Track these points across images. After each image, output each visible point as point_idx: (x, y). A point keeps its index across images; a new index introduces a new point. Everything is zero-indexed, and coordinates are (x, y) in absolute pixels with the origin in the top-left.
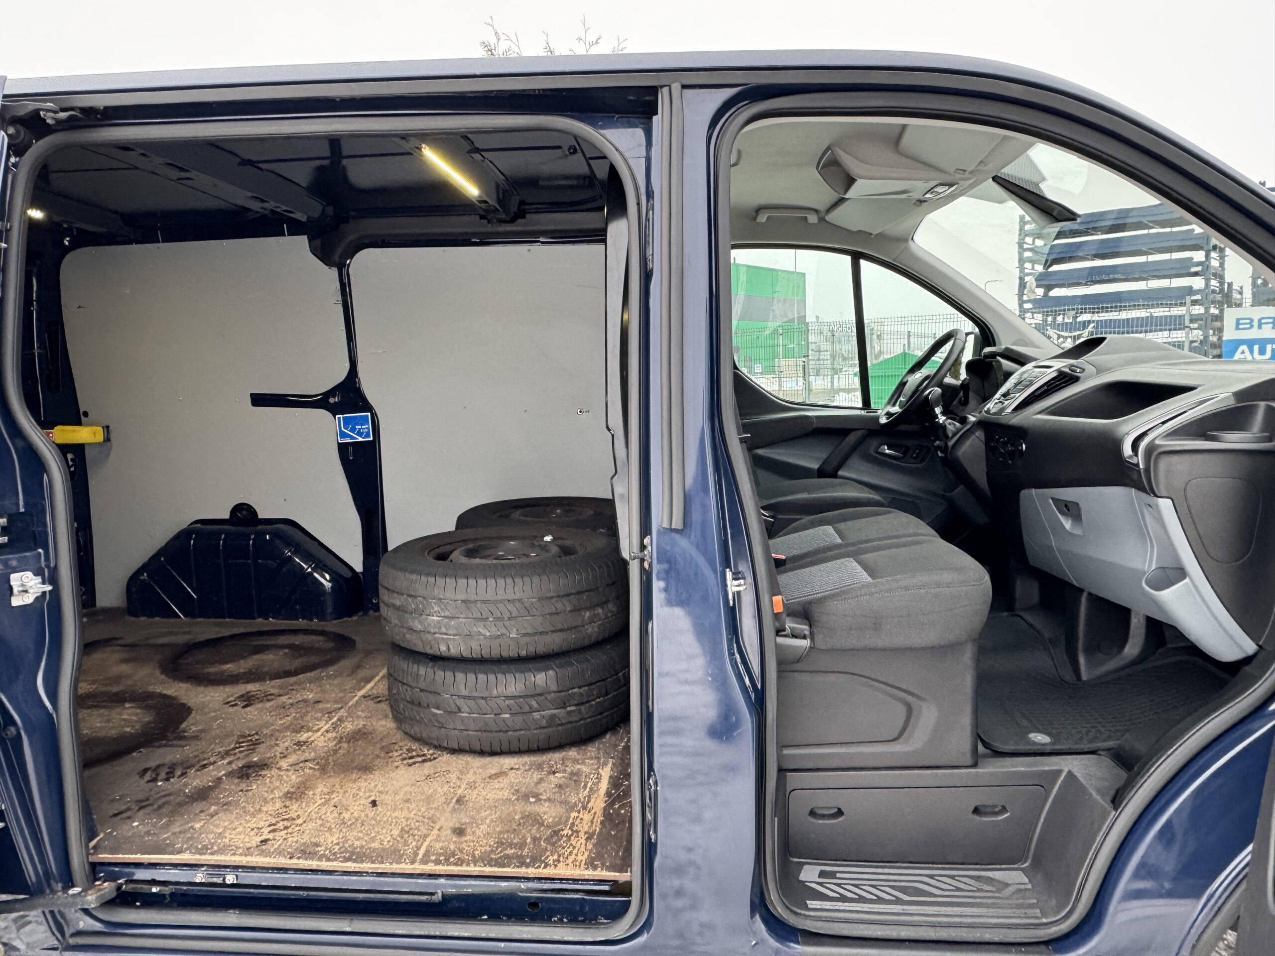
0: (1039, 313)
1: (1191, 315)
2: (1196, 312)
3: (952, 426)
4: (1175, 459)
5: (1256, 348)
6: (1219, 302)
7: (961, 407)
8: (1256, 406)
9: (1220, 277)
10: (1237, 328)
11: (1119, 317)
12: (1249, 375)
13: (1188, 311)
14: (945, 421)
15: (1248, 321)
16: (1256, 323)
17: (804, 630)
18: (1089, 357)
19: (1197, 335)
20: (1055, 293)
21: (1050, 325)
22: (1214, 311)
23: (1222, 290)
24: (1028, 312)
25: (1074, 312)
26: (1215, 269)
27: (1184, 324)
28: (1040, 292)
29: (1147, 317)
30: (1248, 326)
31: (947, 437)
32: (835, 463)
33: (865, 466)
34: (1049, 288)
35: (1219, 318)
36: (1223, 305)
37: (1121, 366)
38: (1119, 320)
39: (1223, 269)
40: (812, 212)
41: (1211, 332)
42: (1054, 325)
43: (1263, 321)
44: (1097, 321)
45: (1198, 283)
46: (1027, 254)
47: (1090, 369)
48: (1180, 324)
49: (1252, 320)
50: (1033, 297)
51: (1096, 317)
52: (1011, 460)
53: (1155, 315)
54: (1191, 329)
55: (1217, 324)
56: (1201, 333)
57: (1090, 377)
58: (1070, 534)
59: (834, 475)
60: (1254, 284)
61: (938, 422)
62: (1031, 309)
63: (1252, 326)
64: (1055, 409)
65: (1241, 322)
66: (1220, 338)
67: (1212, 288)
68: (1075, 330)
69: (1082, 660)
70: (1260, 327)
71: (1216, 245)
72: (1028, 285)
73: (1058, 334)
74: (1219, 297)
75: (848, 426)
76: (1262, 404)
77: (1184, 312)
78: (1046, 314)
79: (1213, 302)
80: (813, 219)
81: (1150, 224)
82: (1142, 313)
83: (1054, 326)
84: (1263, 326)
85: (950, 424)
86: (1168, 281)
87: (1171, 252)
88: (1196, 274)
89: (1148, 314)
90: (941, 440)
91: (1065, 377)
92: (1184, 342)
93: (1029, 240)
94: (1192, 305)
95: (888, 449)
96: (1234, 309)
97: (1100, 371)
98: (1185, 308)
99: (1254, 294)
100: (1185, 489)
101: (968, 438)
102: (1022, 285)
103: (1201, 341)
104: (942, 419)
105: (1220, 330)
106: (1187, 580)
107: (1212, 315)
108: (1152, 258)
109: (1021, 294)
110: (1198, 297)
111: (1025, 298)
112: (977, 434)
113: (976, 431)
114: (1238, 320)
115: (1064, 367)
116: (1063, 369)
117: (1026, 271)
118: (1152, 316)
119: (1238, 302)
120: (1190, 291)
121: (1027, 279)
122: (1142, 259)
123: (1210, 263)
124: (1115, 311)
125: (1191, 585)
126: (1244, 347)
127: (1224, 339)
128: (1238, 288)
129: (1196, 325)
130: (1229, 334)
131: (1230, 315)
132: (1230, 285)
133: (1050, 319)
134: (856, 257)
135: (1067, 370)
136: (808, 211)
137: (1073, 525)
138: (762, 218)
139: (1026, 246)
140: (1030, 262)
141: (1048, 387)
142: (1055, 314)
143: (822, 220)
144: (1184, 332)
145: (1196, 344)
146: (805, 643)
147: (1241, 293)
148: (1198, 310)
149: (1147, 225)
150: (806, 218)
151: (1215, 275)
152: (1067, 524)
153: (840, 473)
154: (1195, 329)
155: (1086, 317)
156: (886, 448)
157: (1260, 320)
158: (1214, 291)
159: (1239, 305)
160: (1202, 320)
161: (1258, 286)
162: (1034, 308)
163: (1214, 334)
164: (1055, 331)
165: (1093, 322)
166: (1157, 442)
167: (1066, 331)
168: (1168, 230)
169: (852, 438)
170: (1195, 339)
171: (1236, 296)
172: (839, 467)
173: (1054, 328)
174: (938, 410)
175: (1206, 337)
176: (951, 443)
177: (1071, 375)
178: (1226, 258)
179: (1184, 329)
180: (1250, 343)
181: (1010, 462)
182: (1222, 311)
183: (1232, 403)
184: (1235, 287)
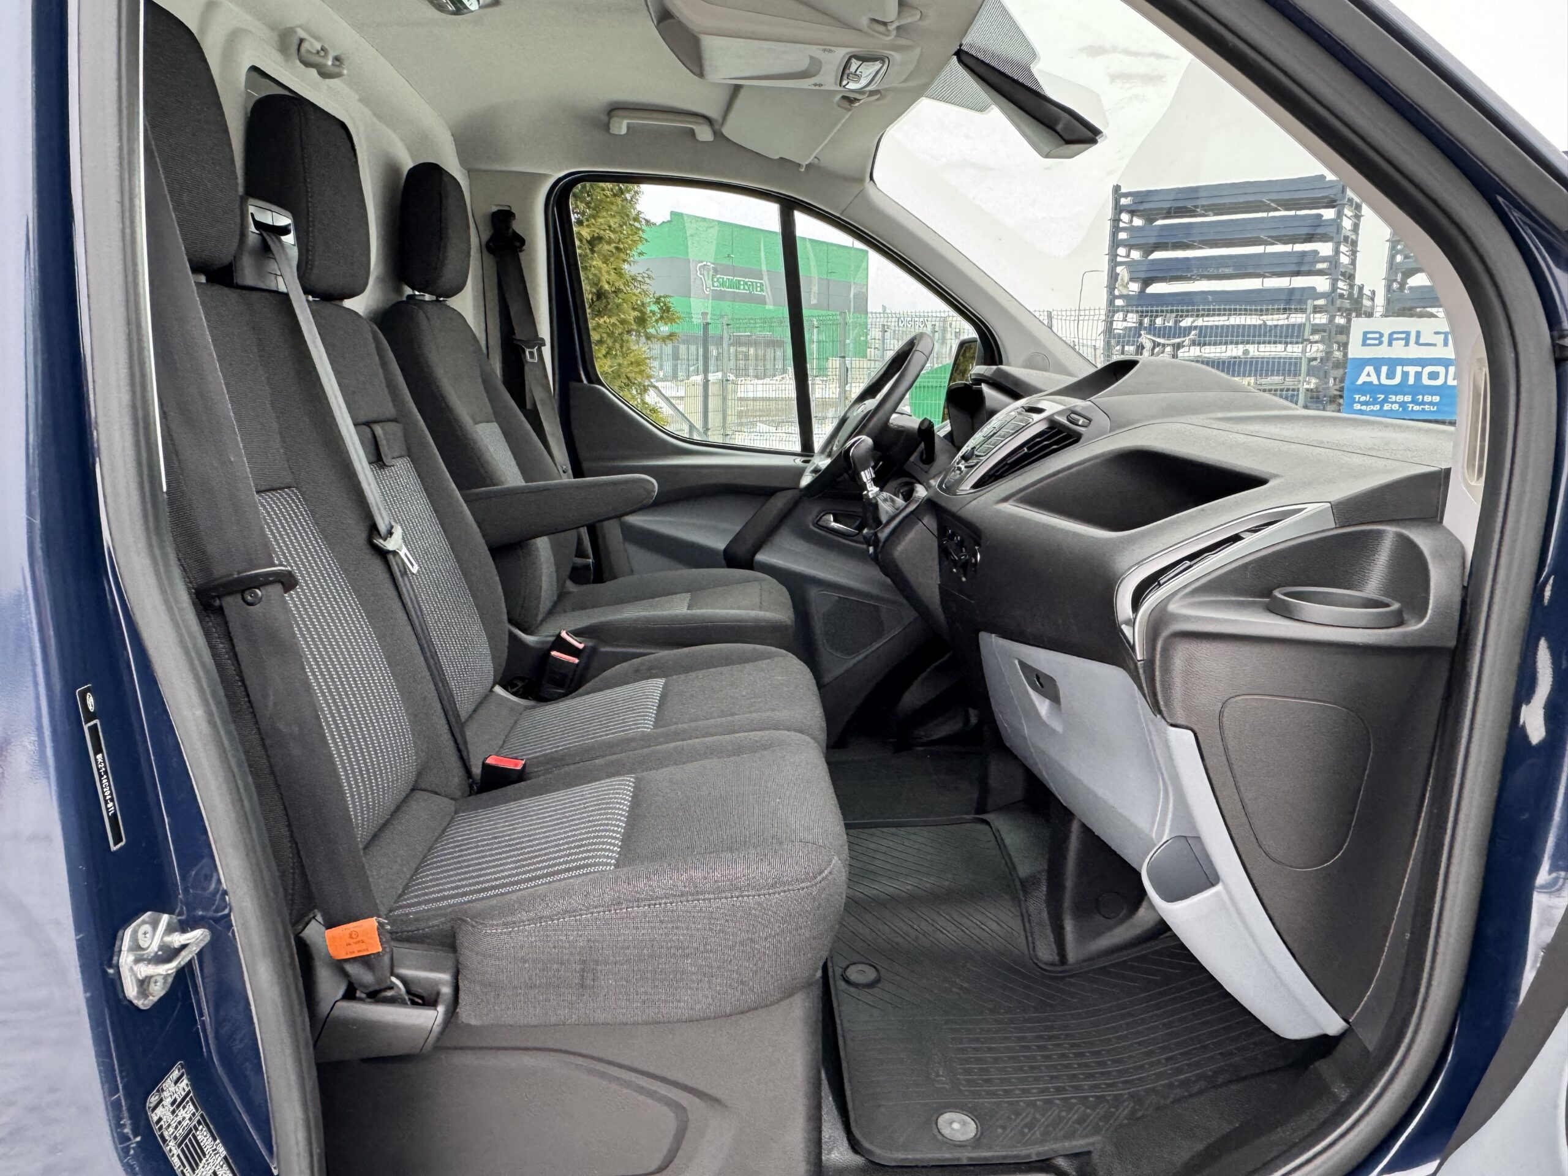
0: (1132, 312)
1: (1313, 325)
2: (1317, 321)
3: (889, 503)
4: (1204, 649)
5: (1384, 369)
6: (1347, 310)
7: (925, 467)
8: (1379, 534)
9: (1350, 277)
10: (1364, 344)
11: (1227, 323)
12: (1368, 461)
13: (1308, 319)
14: (877, 494)
15: (1377, 336)
16: (1385, 339)
17: (438, 983)
18: (1107, 397)
19: (1316, 350)
20: (1155, 288)
21: (1145, 328)
22: (1340, 321)
23: (1351, 294)
24: (1118, 311)
25: (1174, 315)
26: (1345, 266)
27: (1303, 336)
28: (1135, 287)
29: (1260, 326)
30: (1377, 342)
31: (878, 522)
32: (750, 542)
33: (800, 546)
34: (1147, 282)
35: (1345, 330)
36: (1350, 314)
37: (1154, 417)
38: (1228, 326)
39: (1355, 268)
40: (701, 120)
41: (1335, 346)
42: (1152, 329)
43: (1395, 336)
44: (1201, 327)
45: (1321, 284)
46: (1122, 236)
47: (1099, 419)
48: (1298, 337)
49: (1381, 335)
50: (1125, 292)
51: (1200, 322)
52: (965, 576)
53: (1269, 323)
54: (1312, 343)
55: (1342, 338)
56: (1321, 347)
57: (1100, 434)
58: (1044, 724)
59: (749, 564)
60: (1389, 288)
61: (867, 495)
62: (1123, 307)
63: (1381, 343)
64: (1033, 492)
65: (1369, 336)
66: (1345, 355)
67: (1339, 291)
68: (1174, 337)
69: (1069, 926)
70: (1390, 344)
71: (1348, 237)
72: (1120, 278)
73: (1154, 341)
74: (1347, 304)
75: (775, 483)
76: (1391, 530)
77: (1304, 320)
78: (1142, 314)
79: (1339, 310)
80: (704, 134)
81: (1273, 204)
82: (1253, 320)
83: (1150, 330)
84: (1394, 342)
85: (885, 500)
86: (1287, 279)
87: (1294, 243)
88: (1320, 273)
89: (1261, 322)
90: (870, 528)
91: (1059, 432)
92: (1301, 358)
93: (1125, 217)
94: (1315, 312)
95: (835, 521)
96: (1363, 320)
97: (1118, 424)
98: (1304, 315)
99: (1389, 301)
100: (1221, 713)
101: (911, 527)
102: (1113, 277)
103: (1322, 359)
104: (872, 490)
105: (1345, 345)
106: (1219, 888)
107: (1338, 326)
108: (1271, 249)
109: (1111, 288)
110: (1321, 302)
111: (1117, 293)
112: (926, 520)
113: (924, 515)
114: (1365, 333)
115: (1059, 413)
116: (1057, 418)
117: (1119, 259)
118: (1265, 325)
119: (1369, 310)
120: (1311, 292)
121: (1119, 269)
122: (1258, 250)
123: (1339, 259)
124: (1224, 315)
125: (1226, 898)
126: (1369, 369)
127: (1350, 356)
128: (1369, 294)
129: (1317, 337)
130: (1356, 350)
131: (1359, 325)
132: (1361, 288)
133: (1146, 321)
134: (788, 206)
135: (1063, 420)
136: (693, 119)
137: (1051, 712)
138: (621, 126)
139: (1121, 225)
140: (1125, 246)
141: (1029, 449)
142: (1153, 316)
143: (718, 134)
144: (1301, 346)
145: (1314, 363)
146: (429, 1019)
147: (1372, 299)
148: (1321, 319)
149: (1269, 205)
150: (692, 133)
151: (1343, 274)
152: (1043, 706)
153: (760, 557)
154: (1316, 342)
155: (1186, 322)
156: (832, 519)
157: (1391, 335)
158: (1341, 296)
159: (1370, 315)
160: (1325, 331)
161: (1394, 291)
162: (1127, 306)
163: (1339, 349)
164: (1149, 336)
165: (1195, 328)
166: (1172, 607)
167: (1164, 337)
168: (1292, 213)
169: (778, 503)
170: (1314, 355)
171: (1366, 303)
172: (757, 548)
173: (1149, 333)
174: (867, 475)
175: (1329, 353)
176: (883, 535)
177: (1069, 429)
178: (1358, 254)
179: (1302, 343)
180: (1377, 363)
181: (964, 579)
182: (1349, 321)
183: (1328, 526)
184: (1366, 291)
